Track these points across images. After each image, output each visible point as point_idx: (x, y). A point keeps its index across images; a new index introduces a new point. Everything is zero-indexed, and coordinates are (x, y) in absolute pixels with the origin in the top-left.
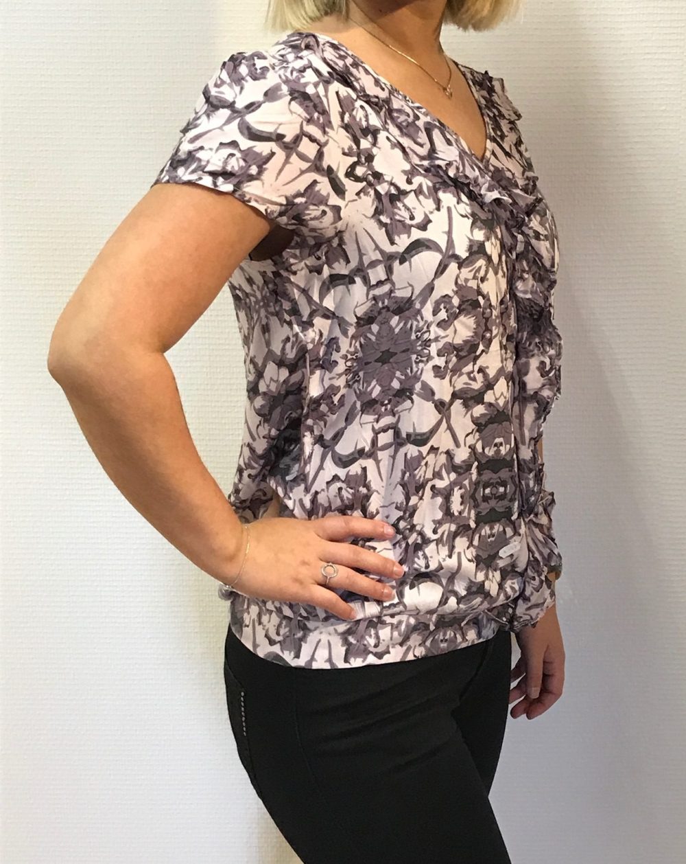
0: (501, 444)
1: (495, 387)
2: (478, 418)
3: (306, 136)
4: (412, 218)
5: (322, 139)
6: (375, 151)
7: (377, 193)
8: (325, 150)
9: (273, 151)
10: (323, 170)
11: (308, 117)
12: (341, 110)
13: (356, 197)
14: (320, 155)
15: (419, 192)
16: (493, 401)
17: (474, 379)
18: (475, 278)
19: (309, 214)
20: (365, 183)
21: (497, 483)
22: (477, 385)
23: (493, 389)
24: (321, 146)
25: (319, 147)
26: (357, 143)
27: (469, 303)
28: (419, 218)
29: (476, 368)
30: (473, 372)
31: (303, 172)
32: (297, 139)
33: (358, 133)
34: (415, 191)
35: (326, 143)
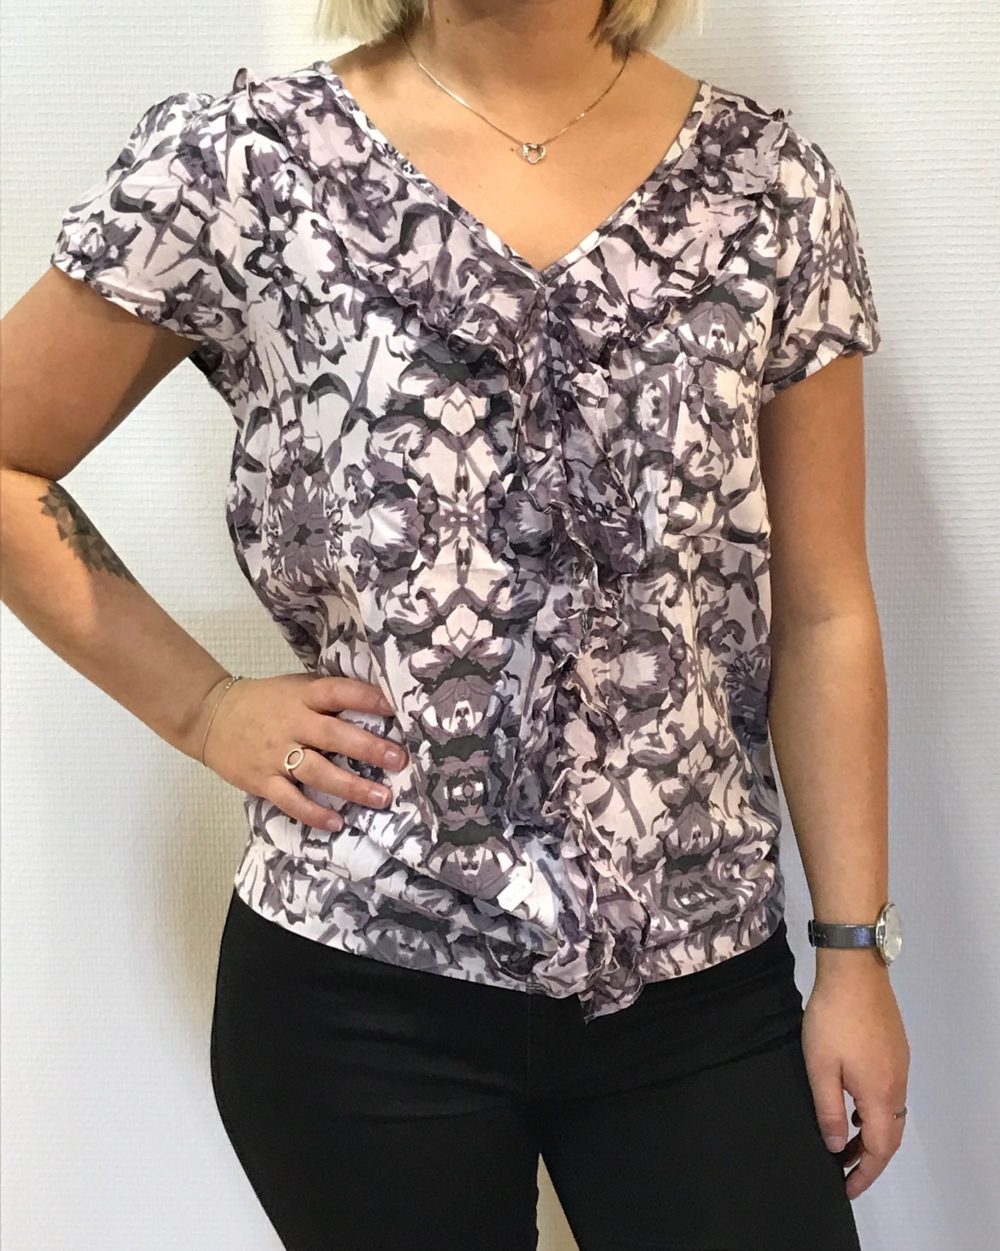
0: (466, 711)
1: (448, 621)
2: (423, 670)
3: (186, 205)
4: (323, 342)
5: (209, 212)
6: (289, 236)
7: (286, 298)
8: (212, 228)
9: (139, 225)
10: (210, 256)
11: (191, 179)
12: (248, 172)
13: (260, 298)
14: (205, 234)
15: (336, 306)
16: (446, 642)
17: (411, 608)
18: (396, 449)
19: (200, 318)
20: (270, 280)
21: (470, 777)
22: (419, 616)
23: (444, 623)
24: (207, 222)
25: (203, 223)
26: (266, 220)
27: (390, 486)
28: (330, 346)
29: (414, 590)
30: (408, 596)
31: (183, 257)
32: (173, 210)
33: (270, 208)
34: (331, 304)
35: (215, 218)
